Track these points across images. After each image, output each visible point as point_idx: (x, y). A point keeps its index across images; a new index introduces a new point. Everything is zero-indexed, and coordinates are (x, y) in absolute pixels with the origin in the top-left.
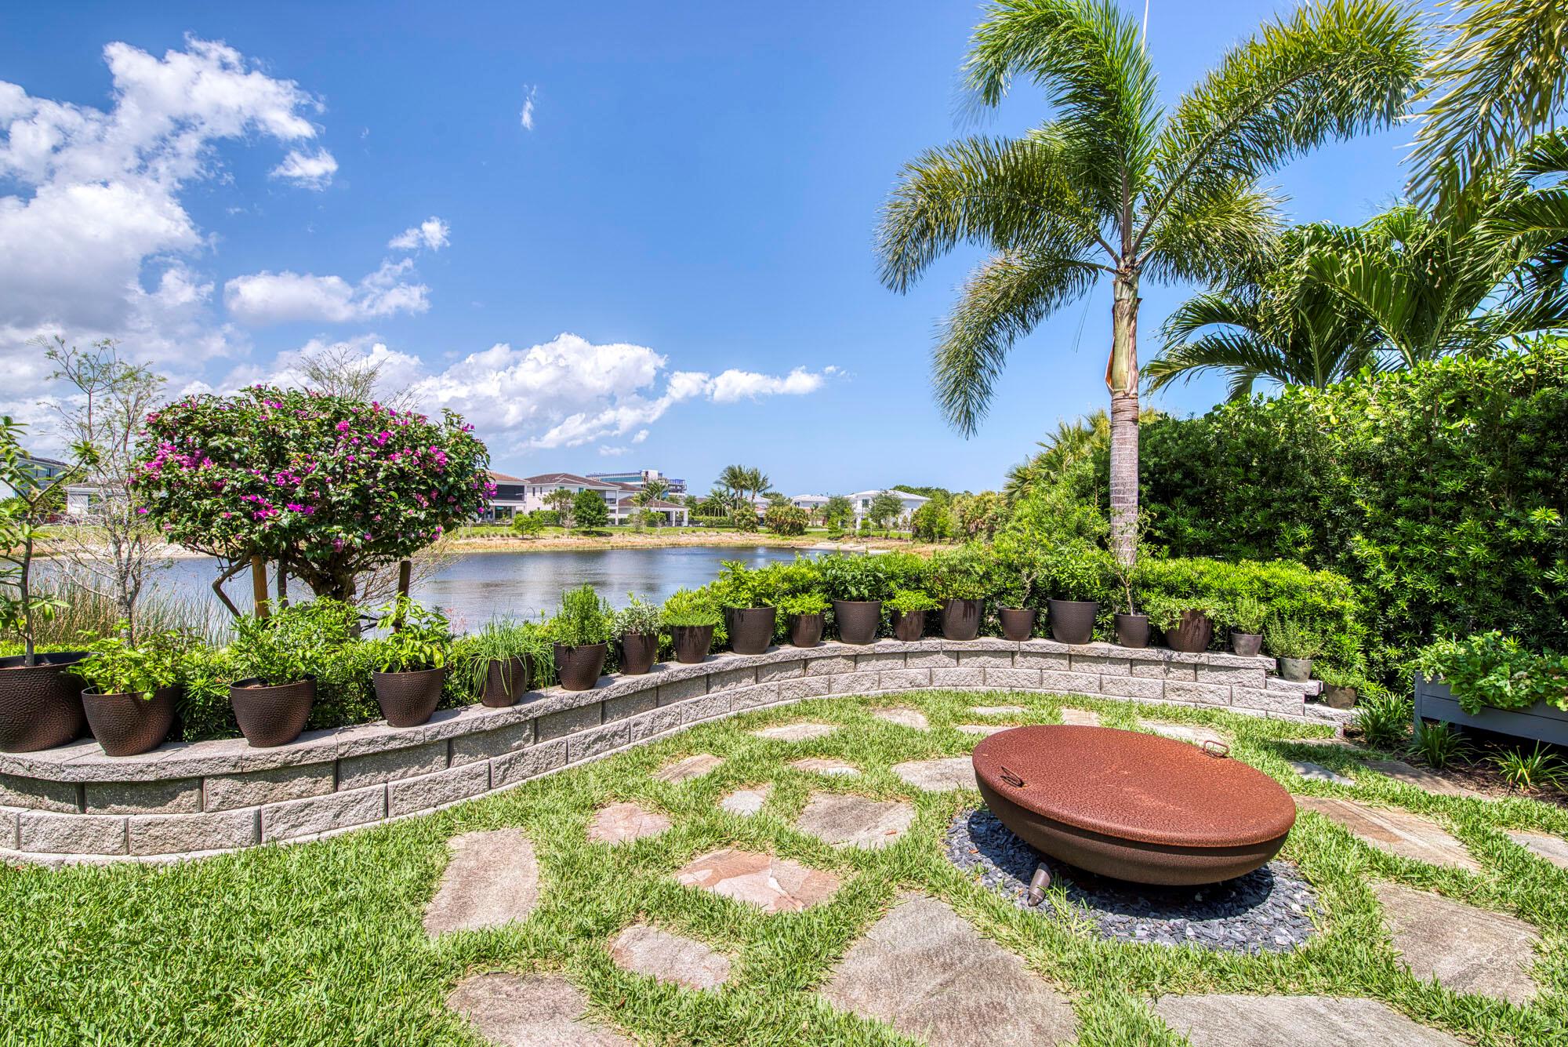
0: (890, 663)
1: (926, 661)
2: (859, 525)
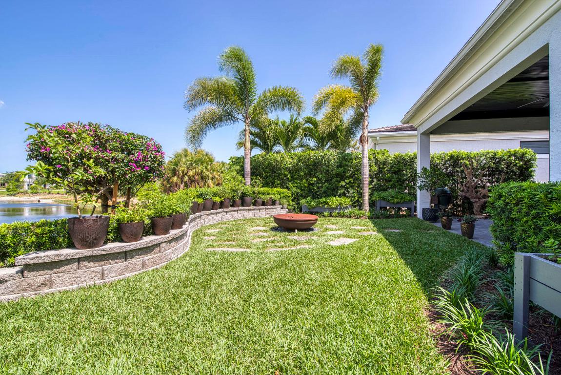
1: (221, 214)
2: (26, 187)
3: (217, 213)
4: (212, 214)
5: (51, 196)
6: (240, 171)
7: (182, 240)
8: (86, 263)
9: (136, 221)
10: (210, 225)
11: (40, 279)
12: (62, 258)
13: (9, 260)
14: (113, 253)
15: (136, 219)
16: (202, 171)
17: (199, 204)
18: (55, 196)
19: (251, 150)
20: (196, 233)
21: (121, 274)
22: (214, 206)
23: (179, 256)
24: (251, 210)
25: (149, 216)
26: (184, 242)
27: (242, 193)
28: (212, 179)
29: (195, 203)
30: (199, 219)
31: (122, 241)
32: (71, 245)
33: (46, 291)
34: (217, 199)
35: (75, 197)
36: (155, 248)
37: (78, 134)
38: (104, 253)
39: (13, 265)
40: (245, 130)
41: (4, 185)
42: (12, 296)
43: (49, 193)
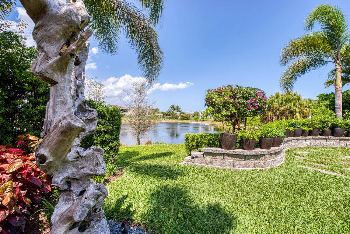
1: (310, 141)
2: (200, 118)
3: (306, 139)
4: (301, 139)
5: (208, 122)
6: (330, 105)
7: (279, 155)
8: (227, 157)
9: (251, 139)
10: (300, 148)
11: (209, 160)
12: (218, 152)
13: (199, 149)
14: (239, 155)
15: (251, 137)
16: (290, 107)
17: (290, 131)
18: (210, 122)
19: (342, 86)
20: (289, 152)
21: (242, 167)
22: (303, 133)
23: (277, 165)
24: (342, 140)
25: (258, 136)
26: (280, 157)
27: (332, 124)
28: (299, 113)
29: (287, 130)
30: (290, 142)
31: (243, 148)
32: (221, 147)
33: (211, 166)
34: (307, 129)
35: (223, 123)
36: (262, 156)
37: (225, 92)
38: (235, 153)
39: (200, 151)
40: (335, 70)
41: (194, 117)
42: (200, 164)
43: (208, 121)
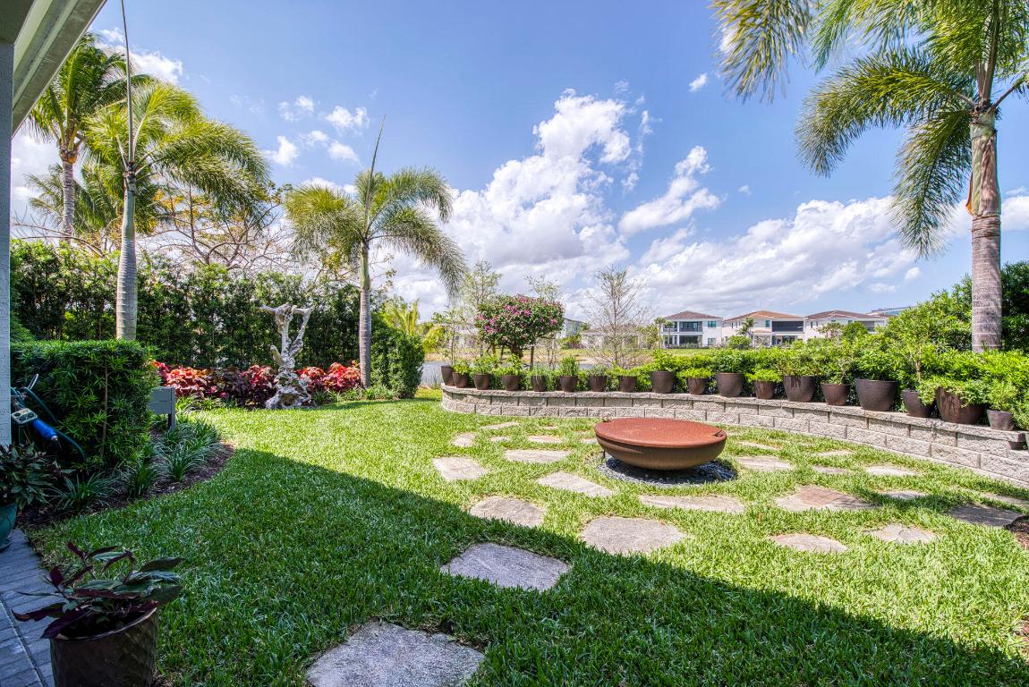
0: (747, 410)
1: (770, 413)
